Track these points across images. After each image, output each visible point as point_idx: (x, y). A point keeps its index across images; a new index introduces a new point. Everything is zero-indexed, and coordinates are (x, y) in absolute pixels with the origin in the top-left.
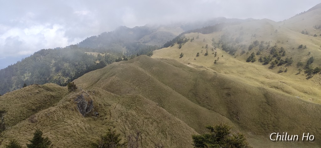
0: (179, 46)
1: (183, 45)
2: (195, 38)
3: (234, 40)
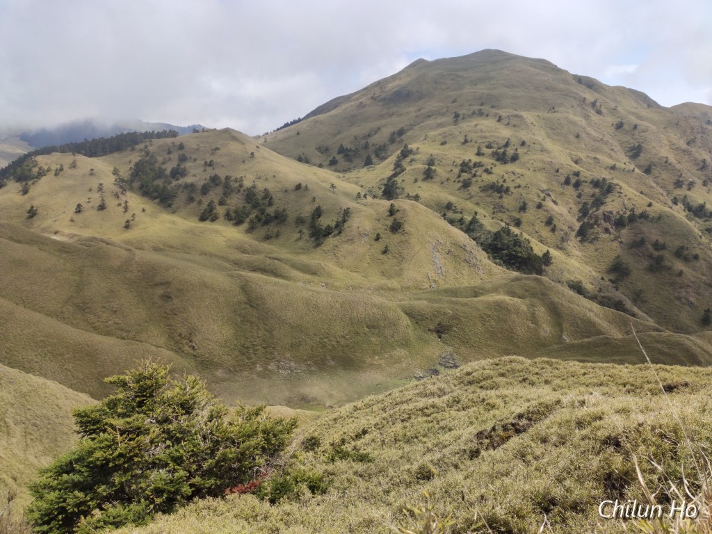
0: (21, 188)
1: (33, 184)
2: (66, 168)
3: (168, 172)
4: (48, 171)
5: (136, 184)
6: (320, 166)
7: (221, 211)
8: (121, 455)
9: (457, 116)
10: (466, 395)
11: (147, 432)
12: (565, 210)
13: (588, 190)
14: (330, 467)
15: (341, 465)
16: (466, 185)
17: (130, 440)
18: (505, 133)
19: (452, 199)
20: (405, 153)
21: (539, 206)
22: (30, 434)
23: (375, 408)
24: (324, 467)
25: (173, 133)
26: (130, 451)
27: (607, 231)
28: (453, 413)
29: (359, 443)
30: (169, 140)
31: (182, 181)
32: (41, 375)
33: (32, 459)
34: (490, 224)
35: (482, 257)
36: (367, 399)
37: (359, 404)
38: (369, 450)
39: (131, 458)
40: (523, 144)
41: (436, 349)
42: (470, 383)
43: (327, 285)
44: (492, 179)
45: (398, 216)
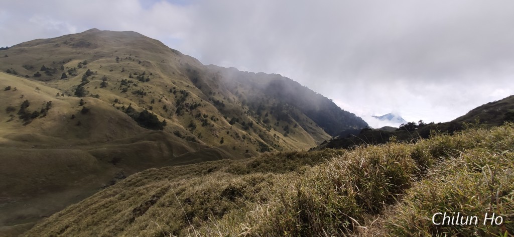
6: (27, 77)
9: (118, 58)
10: (127, 192)
12: (170, 103)
13: (179, 95)
16: (125, 91)
18: (143, 69)
19: (118, 97)
20: (89, 73)
21: (160, 101)
27: (187, 111)
28: (121, 202)
34: (138, 109)
35: (135, 125)
40: (151, 74)
41: (114, 171)
42: (130, 185)
43: (36, 147)
44: (138, 88)
45: (86, 106)
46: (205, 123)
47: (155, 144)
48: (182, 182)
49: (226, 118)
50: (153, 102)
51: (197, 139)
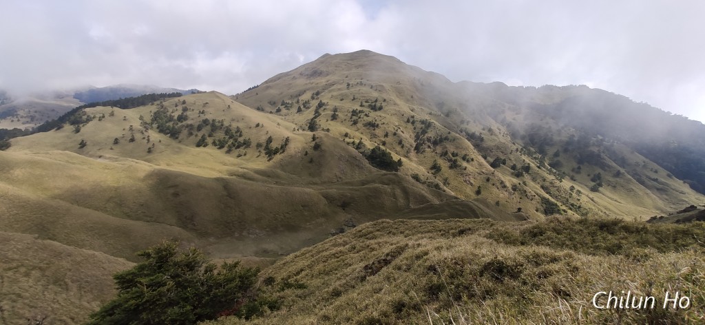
0: (74, 129)
1: (83, 126)
2: (107, 116)
3: (176, 118)
4: (94, 117)
5: (155, 126)
6: (271, 112)
7: (209, 140)
8: (147, 301)
9: (348, 85)
10: (359, 244)
11: (165, 284)
12: (408, 136)
13: (419, 125)
14: (282, 294)
15: (288, 292)
16: (355, 123)
17: (153, 291)
18: (375, 95)
19: (348, 131)
20: (321, 105)
21: (395, 134)
22: (83, 288)
23: (307, 255)
24: (278, 294)
25: (178, 95)
26: (154, 298)
27: (429, 147)
28: (352, 255)
29: (298, 277)
30: (176, 99)
31: (184, 123)
32: (91, 249)
33: (85, 304)
34: (369, 145)
35: (366, 163)
36: (303, 250)
37: (298, 253)
38: (305, 281)
39: (154, 302)
40: (385, 100)
41: (343, 217)
42: (361, 236)
43: (277, 183)
44: (369, 119)
45: (317, 141)
46: (454, 165)
47: (388, 188)
48: (423, 242)
49: (485, 158)
50: (386, 135)
51: (441, 185)
